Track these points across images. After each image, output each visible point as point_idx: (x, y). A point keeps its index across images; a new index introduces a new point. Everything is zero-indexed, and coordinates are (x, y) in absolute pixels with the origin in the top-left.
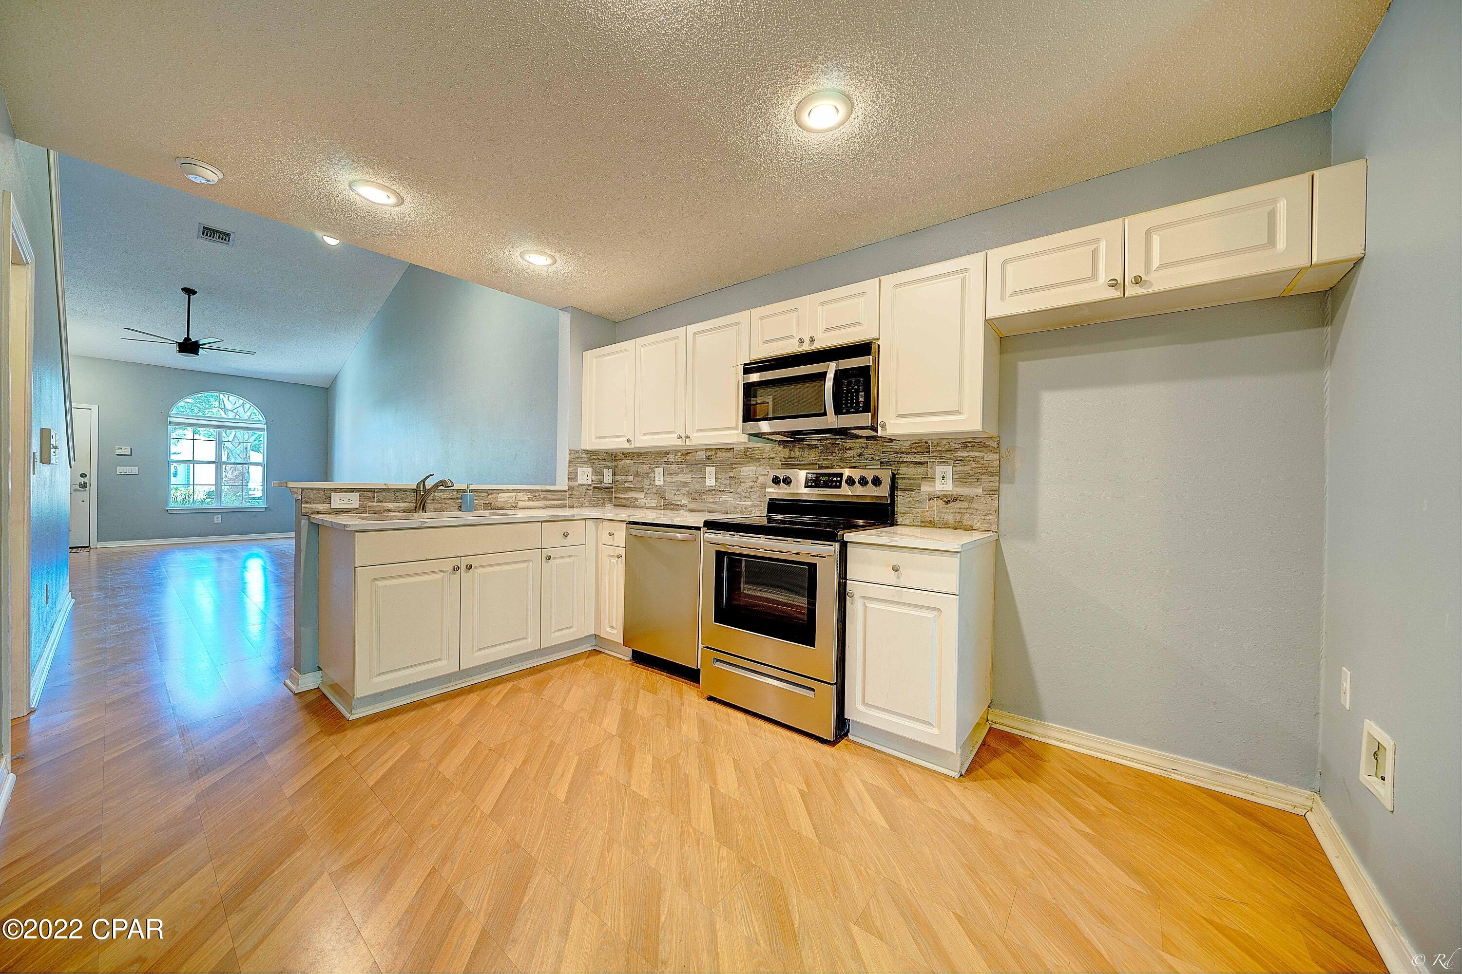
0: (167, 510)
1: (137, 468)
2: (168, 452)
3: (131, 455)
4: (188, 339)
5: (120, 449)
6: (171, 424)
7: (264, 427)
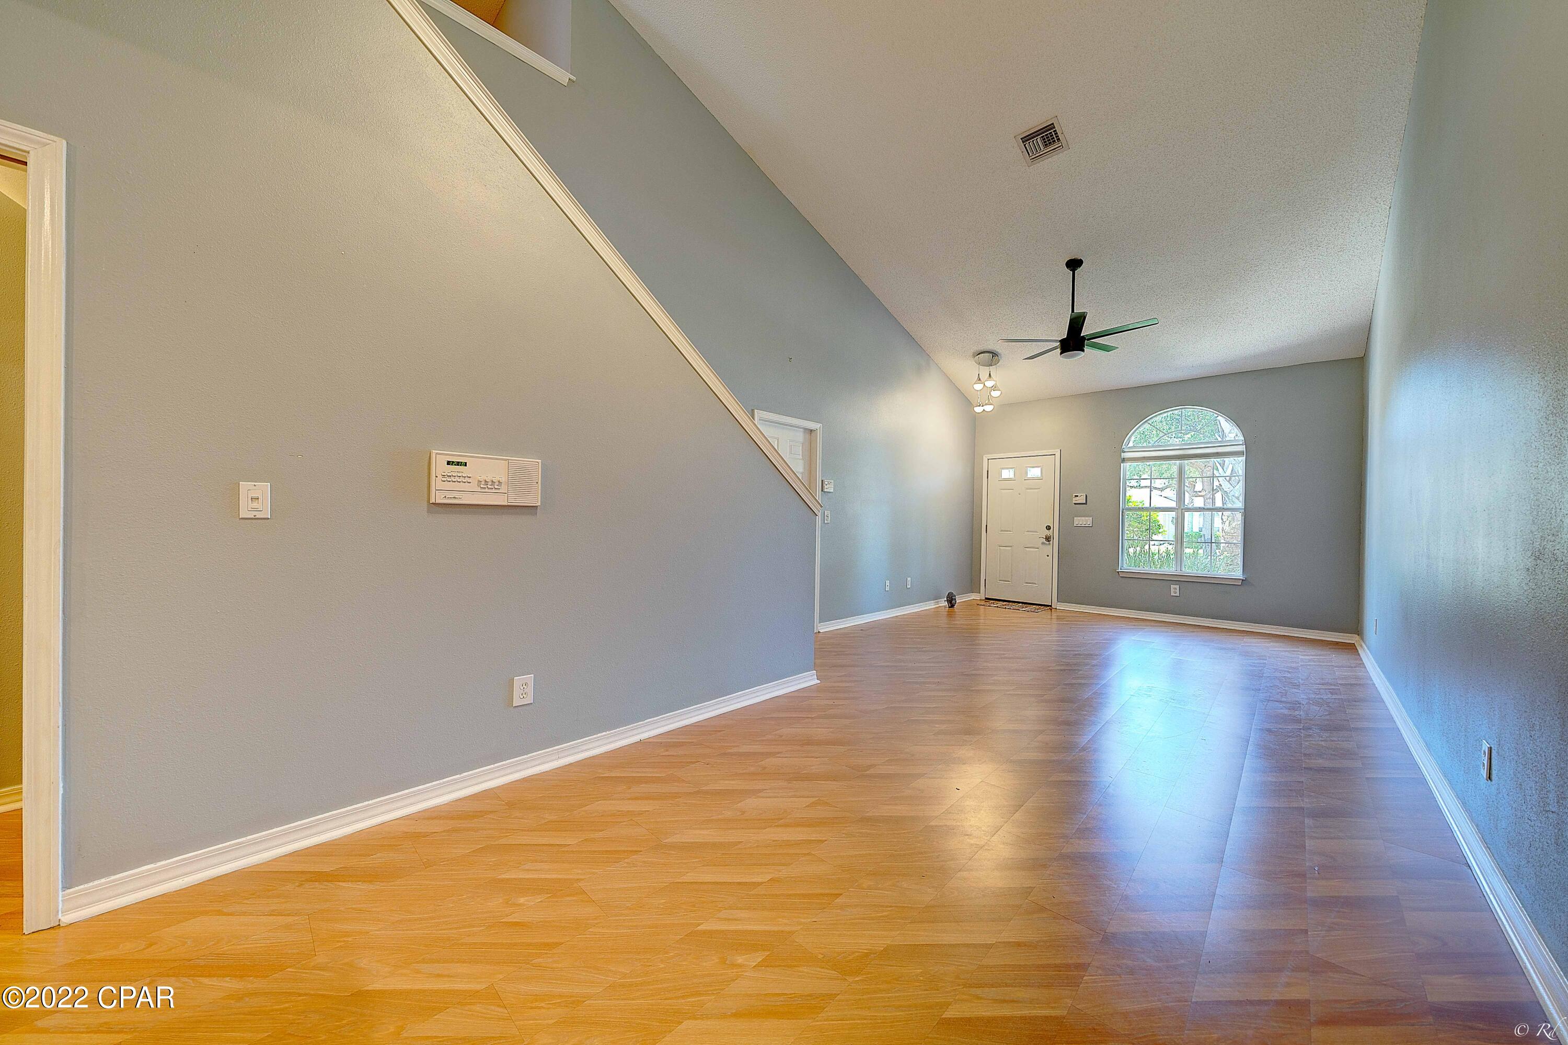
0: (1118, 572)
1: (1091, 519)
2: (1122, 497)
3: (1086, 503)
5: (1077, 496)
6: (1124, 460)
7: (1242, 448)
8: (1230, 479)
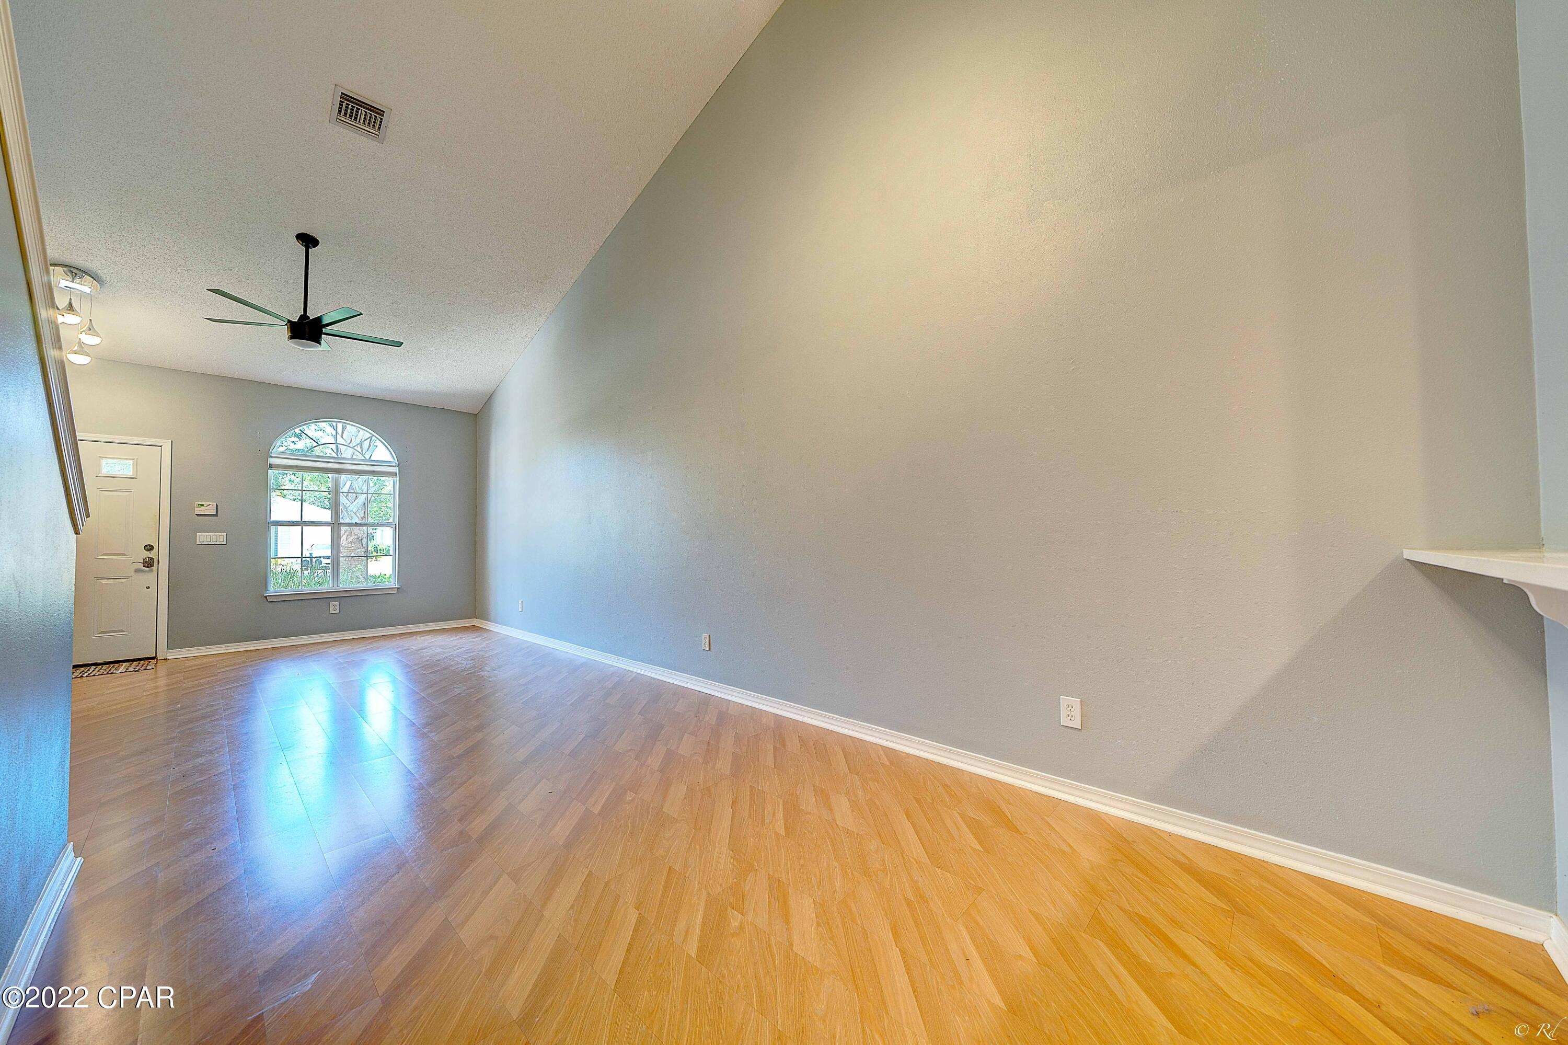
0: (266, 597)
1: (224, 534)
2: (268, 511)
3: (216, 515)
4: (304, 317)
5: (202, 505)
6: (271, 466)
7: (396, 470)
8: (347, 495)
